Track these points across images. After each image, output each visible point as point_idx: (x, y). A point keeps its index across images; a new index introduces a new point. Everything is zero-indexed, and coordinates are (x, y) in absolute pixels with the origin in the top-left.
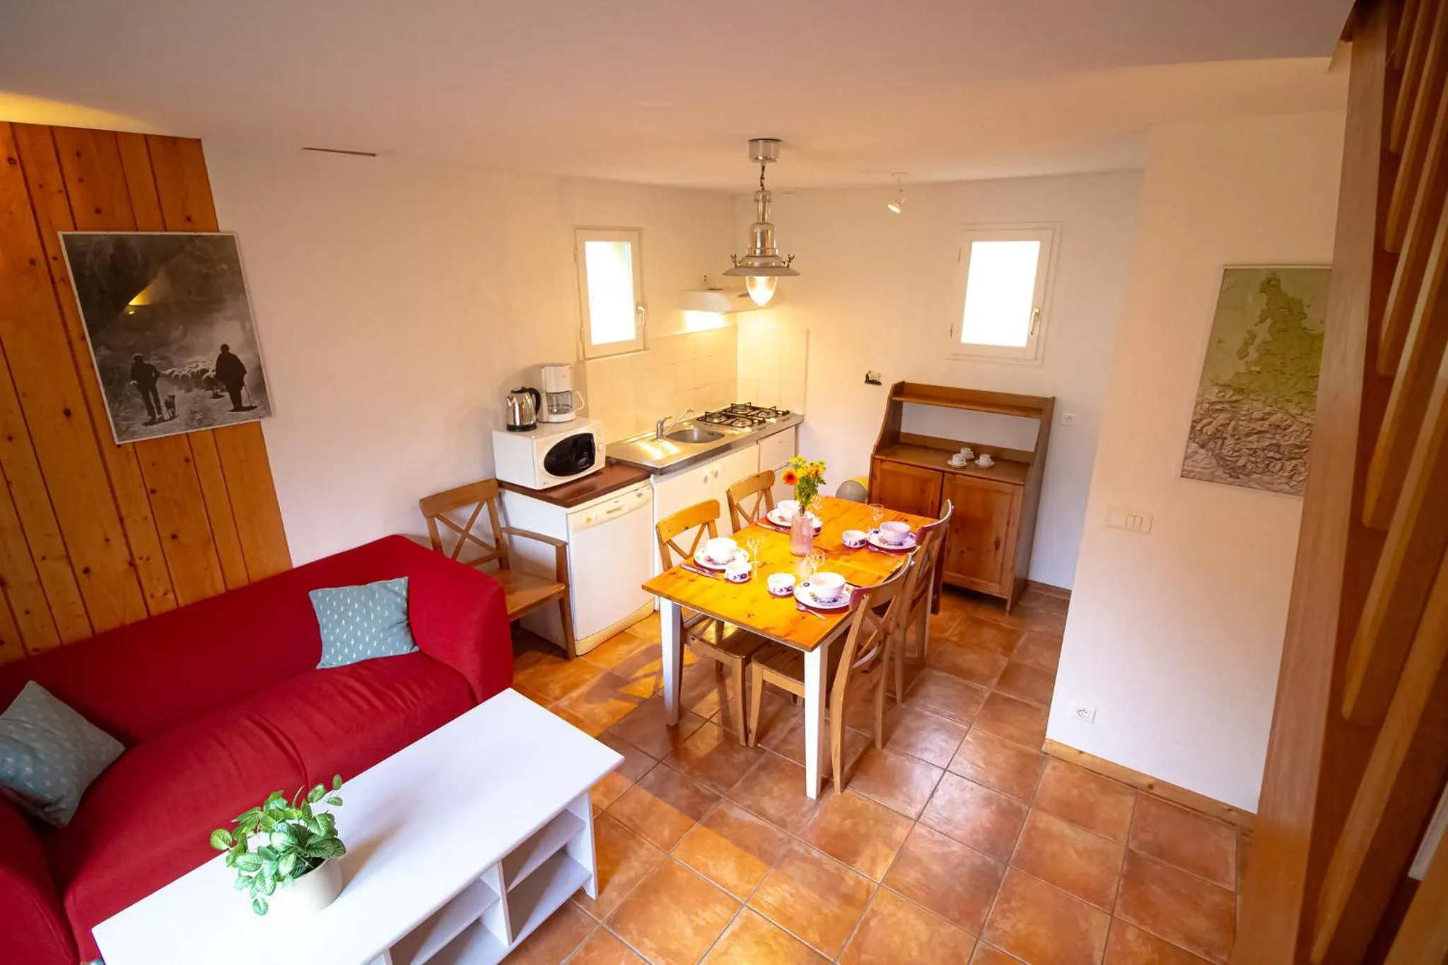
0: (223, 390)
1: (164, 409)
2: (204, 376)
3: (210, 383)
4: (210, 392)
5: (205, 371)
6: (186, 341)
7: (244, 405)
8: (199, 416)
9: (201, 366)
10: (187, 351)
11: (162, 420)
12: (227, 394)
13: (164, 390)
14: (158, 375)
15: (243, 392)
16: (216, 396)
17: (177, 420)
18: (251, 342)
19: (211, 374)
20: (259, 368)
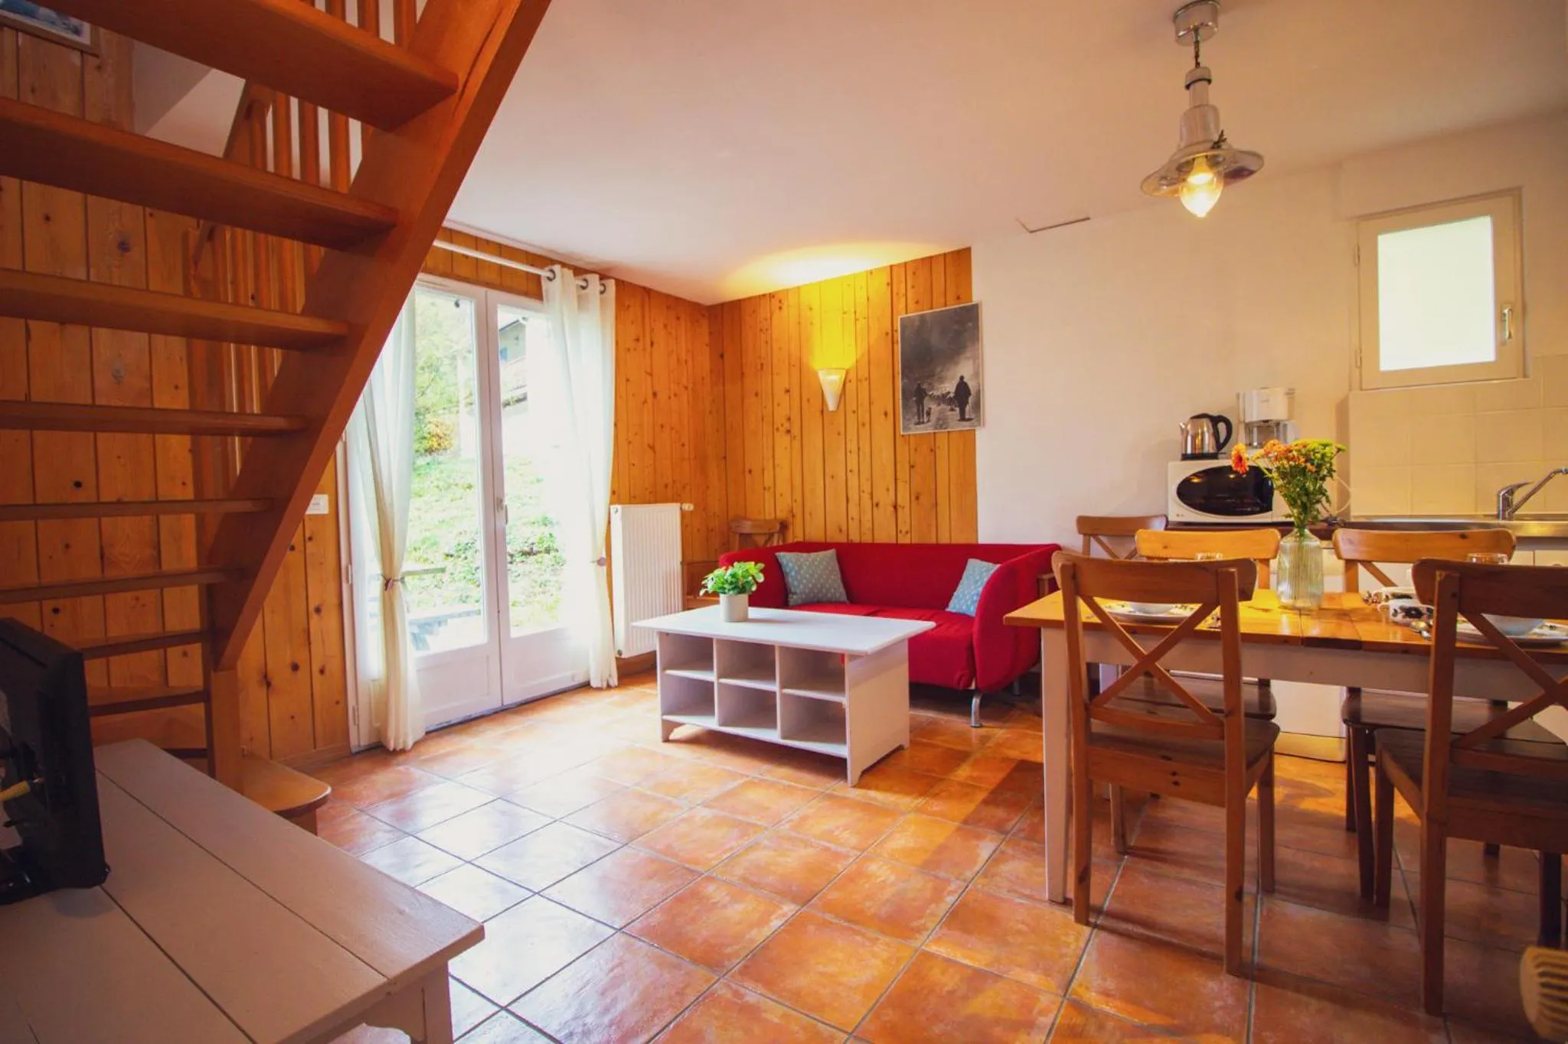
0: (956, 406)
1: (925, 416)
2: (948, 397)
3: (950, 401)
4: (949, 407)
5: (949, 393)
6: (943, 374)
7: (967, 417)
8: (941, 422)
9: (948, 390)
10: (941, 380)
11: (923, 423)
12: (958, 409)
13: (928, 404)
14: (926, 395)
15: (968, 408)
16: (952, 410)
17: (930, 424)
18: (977, 374)
19: (952, 395)
20: (978, 393)
